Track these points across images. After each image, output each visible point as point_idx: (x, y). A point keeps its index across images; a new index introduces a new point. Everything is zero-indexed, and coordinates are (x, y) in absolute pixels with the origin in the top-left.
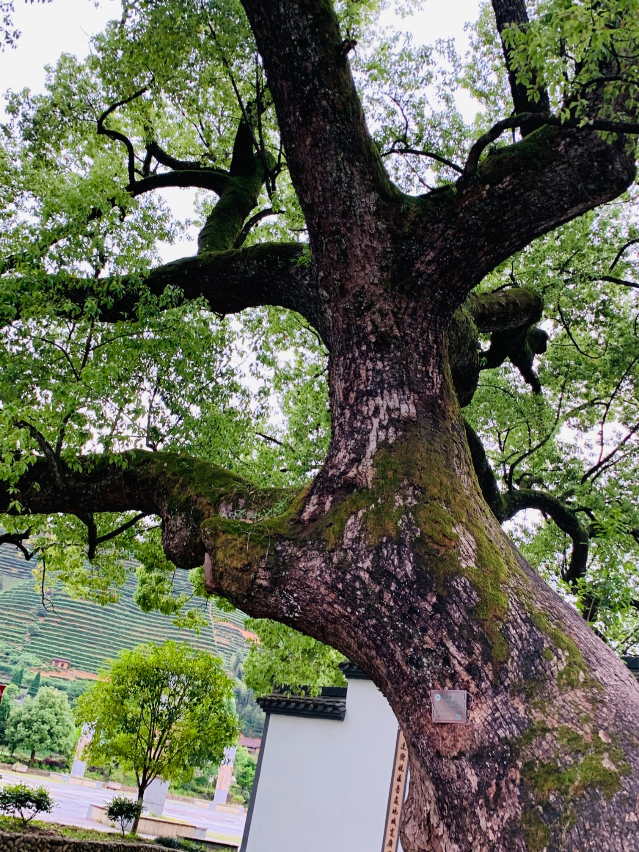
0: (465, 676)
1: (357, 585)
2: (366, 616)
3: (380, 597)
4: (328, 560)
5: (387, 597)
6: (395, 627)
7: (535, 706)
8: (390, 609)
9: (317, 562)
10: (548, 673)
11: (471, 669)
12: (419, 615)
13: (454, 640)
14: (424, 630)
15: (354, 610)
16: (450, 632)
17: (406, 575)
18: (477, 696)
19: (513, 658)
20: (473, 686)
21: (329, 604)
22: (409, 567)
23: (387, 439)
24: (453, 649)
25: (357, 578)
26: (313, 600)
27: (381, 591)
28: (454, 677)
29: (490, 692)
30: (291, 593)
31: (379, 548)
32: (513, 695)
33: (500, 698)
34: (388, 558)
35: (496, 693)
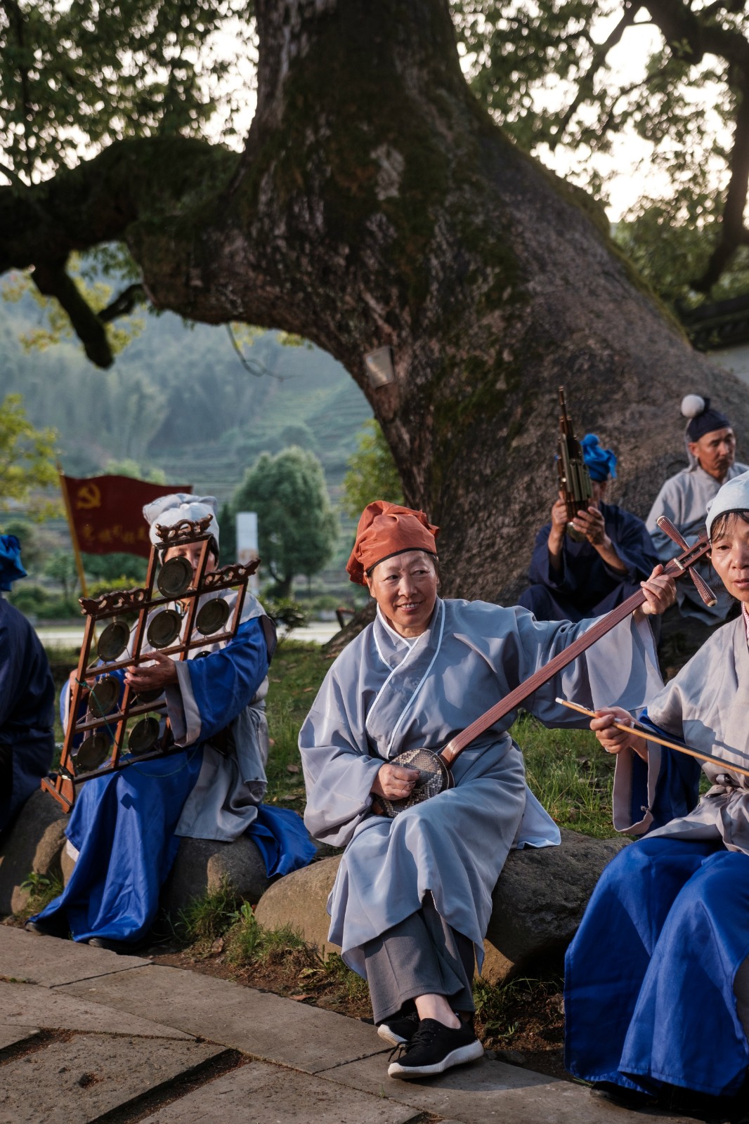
0: (387, 329)
1: (278, 257)
2: (293, 292)
3: (298, 264)
4: (248, 236)
5: (305, 261)
6: (318, 295)
7: (450, 342)
8: (309, 274)
9: (239, 243)
10: (469, 300)
11: (391, 318)
12: (335, 273)
13: (371, 291)
14: (343, 289)
15: (282, 287)
16: (367, 282)
17: (317, 231)
18: (400, 346)
19: (432, 294)
20: (395, 338)
21: (262, 287)
22: (320, 220)
23: (299, 52)
24: (372, 303)
25: (276, 249)
26: (247, 288)
27: (298, 258)
28: (377, 332)
29: (410, 340)
30: (225, 286)
31: (288, 207)
32: (431, 336)
33: (419, 343)
34: (300, 215)
35: (416, 338)
